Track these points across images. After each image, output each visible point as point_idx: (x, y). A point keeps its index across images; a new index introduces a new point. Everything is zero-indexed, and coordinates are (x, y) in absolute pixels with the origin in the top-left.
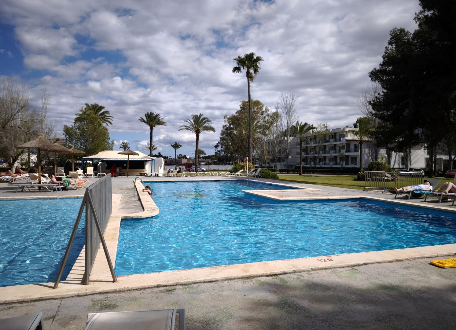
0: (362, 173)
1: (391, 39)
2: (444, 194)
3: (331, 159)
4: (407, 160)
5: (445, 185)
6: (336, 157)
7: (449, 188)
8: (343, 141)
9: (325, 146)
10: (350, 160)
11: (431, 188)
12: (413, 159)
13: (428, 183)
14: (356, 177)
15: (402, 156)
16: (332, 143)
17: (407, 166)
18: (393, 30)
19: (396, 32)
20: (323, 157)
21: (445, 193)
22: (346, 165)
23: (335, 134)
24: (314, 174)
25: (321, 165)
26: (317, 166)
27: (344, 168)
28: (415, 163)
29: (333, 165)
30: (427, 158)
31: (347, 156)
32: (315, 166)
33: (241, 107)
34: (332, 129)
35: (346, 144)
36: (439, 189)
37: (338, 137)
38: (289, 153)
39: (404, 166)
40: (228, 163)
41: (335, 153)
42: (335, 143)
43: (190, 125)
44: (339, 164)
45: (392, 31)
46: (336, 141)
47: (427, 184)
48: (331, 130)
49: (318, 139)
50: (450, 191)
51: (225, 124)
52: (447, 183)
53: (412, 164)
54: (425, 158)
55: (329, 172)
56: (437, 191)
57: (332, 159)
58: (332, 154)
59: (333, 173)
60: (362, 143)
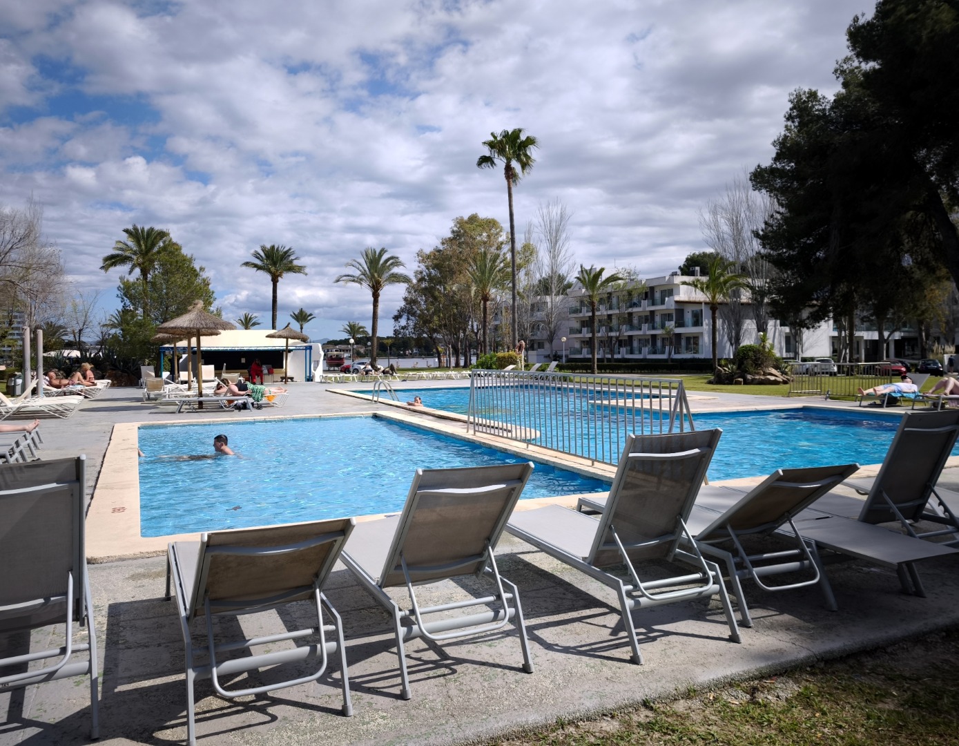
0: (724, 369)
1: (791, 109)
2: (945, 396)
3: (643, 341)
4: (796, 342)
5: (942, 382)
6: (654, 337)
7: (950, 387)
8: (670, 304)
9: (630, 314)
10: (683, 343)
11: (915, 388)
12: (807, 339)
13: (909, 380)
14: (711, 377)
15: (786, 333)
16: (645, 307)
17: (796, 353)
18: (795, 93)
19: (800, 96)
20: (627, 338)
21: (946, 394)
22: (675, 353)
23: (652, 289)
24: (613, 373)
25: (623, 353)
26: (616, 356)
27: (673, 360)
28: (811, 346)
29: (649, 353)
30: (833, 337)
31: (679, 336)
32: (612, 356)
33: (453, 232)
34: (647, 280)
35: (676, 309)
36: (934, 388)
37: (657, 295)
38: (555, 331)
39: (792, 355)
40: (402, 352)
41: (654, 328)
42: (652, 308)
43: (360, 273)
44: (663, 353)
45: (793, 95)
46: (653, 304)
47: (907, 382)
48: (643, 282)
49: (614, 300)
50: (952, 393)
51: (420, 269)
52: (947, 379)
53: (806, 351)
54: (830, 337)
55: (643, 370)
56: (930, 391)
57: (647, 341)
58: (646, 330)
59: (653, 371)
60: (717, 308)
